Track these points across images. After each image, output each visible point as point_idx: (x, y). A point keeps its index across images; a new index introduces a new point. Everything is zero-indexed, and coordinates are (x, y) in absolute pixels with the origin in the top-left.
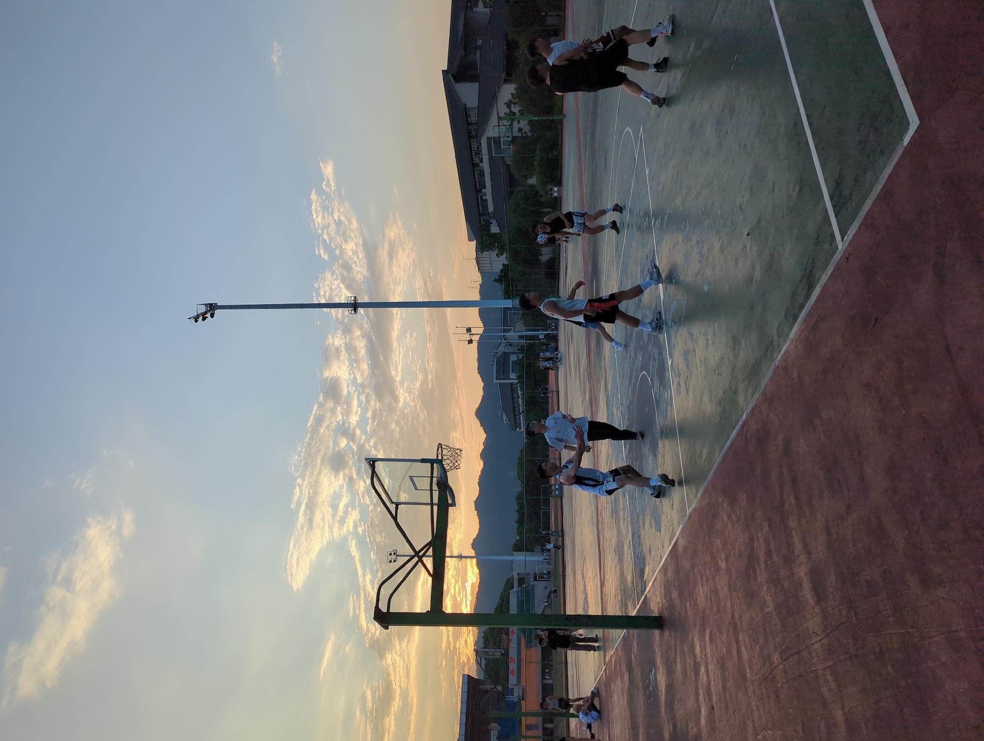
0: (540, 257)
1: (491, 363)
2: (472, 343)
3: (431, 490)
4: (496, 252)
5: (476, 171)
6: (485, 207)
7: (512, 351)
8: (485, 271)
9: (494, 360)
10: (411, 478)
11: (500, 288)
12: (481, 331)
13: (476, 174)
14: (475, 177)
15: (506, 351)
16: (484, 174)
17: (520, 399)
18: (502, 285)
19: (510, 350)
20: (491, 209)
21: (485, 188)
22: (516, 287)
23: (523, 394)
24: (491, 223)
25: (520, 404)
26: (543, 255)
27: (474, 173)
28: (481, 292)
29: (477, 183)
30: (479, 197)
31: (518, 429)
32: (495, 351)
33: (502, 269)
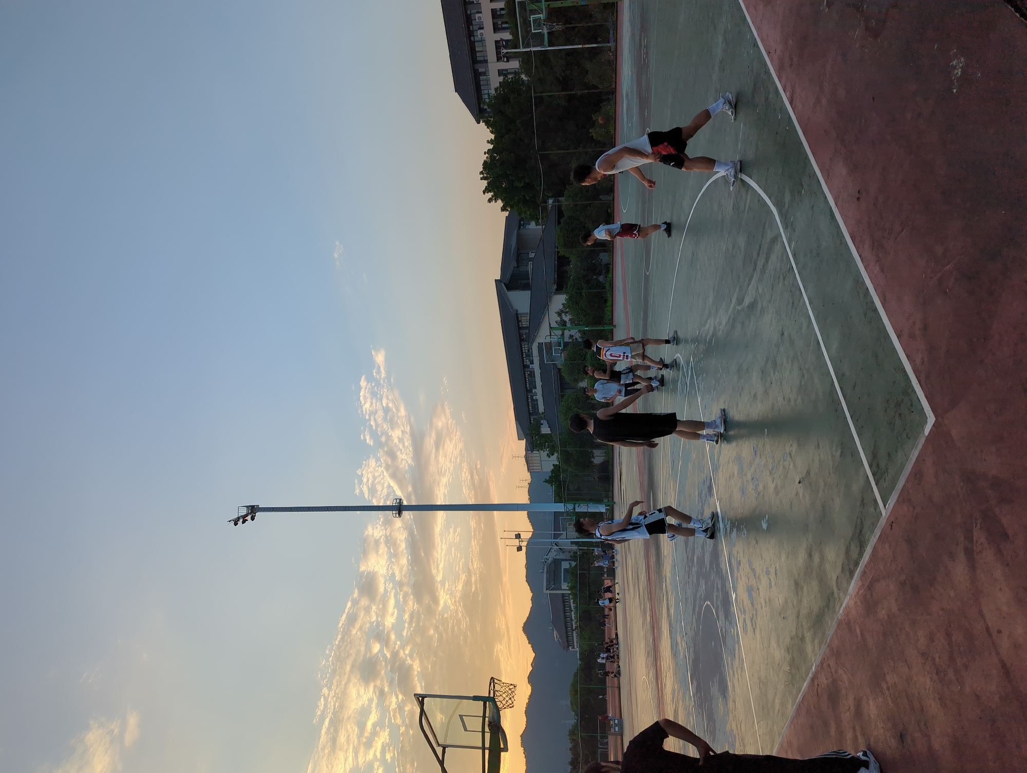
0: (593, 459)
1: (541, 571)
2: (521, 550)
3: (483, 732)
4: (546, 453)
5: (526, 372)
6: (535, 406)
7: (563, 558)
8: (535, 471)
9: (544, 567)
10: (461, 716)
11: (550, 490)
12: (529, 535)
13: (526, 375)
14: (525, 378)
15: (558, 557)
16: (534, 374)
17: (573, 612)
18: (552, 486)
19: (562, 556)
20: (541, 408)
21: (535, 388)
22: (568, 490)
23: (576, 608)
24: (542, 424)
25: (573, 618)
26: (596, 457)
27: (525, 374)
28: (530, 492)
29: (528, 384)
30: (529, 397)
31: (570, 648)
32: (545, 557)
33: (552, 470)
